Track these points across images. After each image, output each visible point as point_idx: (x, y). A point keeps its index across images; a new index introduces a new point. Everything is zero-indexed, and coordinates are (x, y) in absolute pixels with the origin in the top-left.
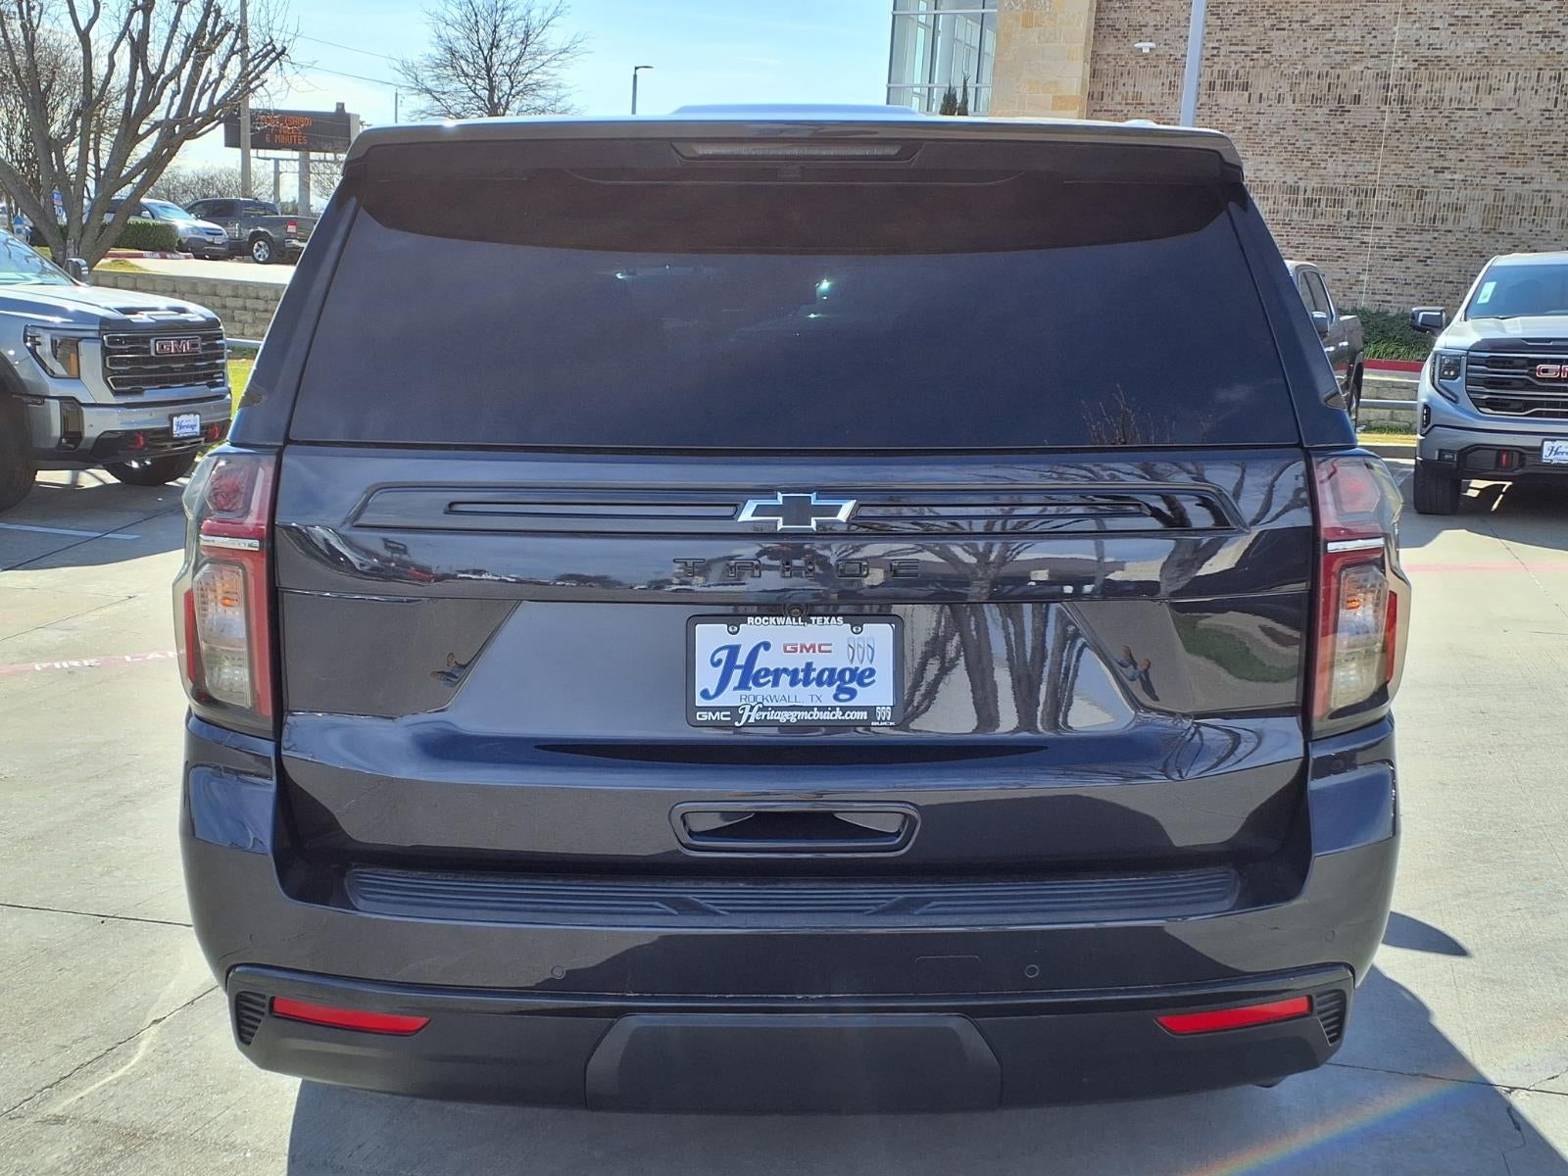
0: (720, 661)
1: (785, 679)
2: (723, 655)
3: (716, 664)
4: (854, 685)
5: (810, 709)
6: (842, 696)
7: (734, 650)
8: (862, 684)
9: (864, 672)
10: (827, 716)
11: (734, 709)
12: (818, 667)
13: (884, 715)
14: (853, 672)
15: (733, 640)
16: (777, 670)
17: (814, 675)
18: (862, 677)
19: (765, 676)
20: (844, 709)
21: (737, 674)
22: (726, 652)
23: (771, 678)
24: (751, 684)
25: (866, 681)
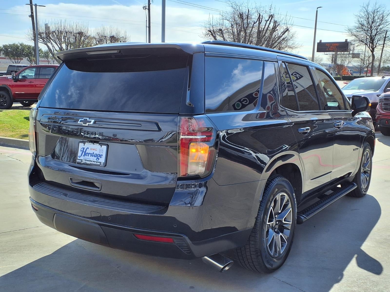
0: (82, 150)
1: (90, 155)
2: (82, 149)
3: (81, 151)
4: (99, 158)
5: (92, 161)
6: (97, 160)
7: (84, 148)
8: (100, 158)
9: (101, 155)
10: (94, 163)
11: (82, 160)
12: (95, 153)
13: (102, 164)
14: (99, 155)
15: (84, 147)
16: (89, 153)
17: (94, 155)
18: (101, 156)
19: (87, 154)
20: (97, 162)
21: (84, 153)
22: (83, 149)
23: (88, 155)
24: (85, 155)
25: (101, 157)
